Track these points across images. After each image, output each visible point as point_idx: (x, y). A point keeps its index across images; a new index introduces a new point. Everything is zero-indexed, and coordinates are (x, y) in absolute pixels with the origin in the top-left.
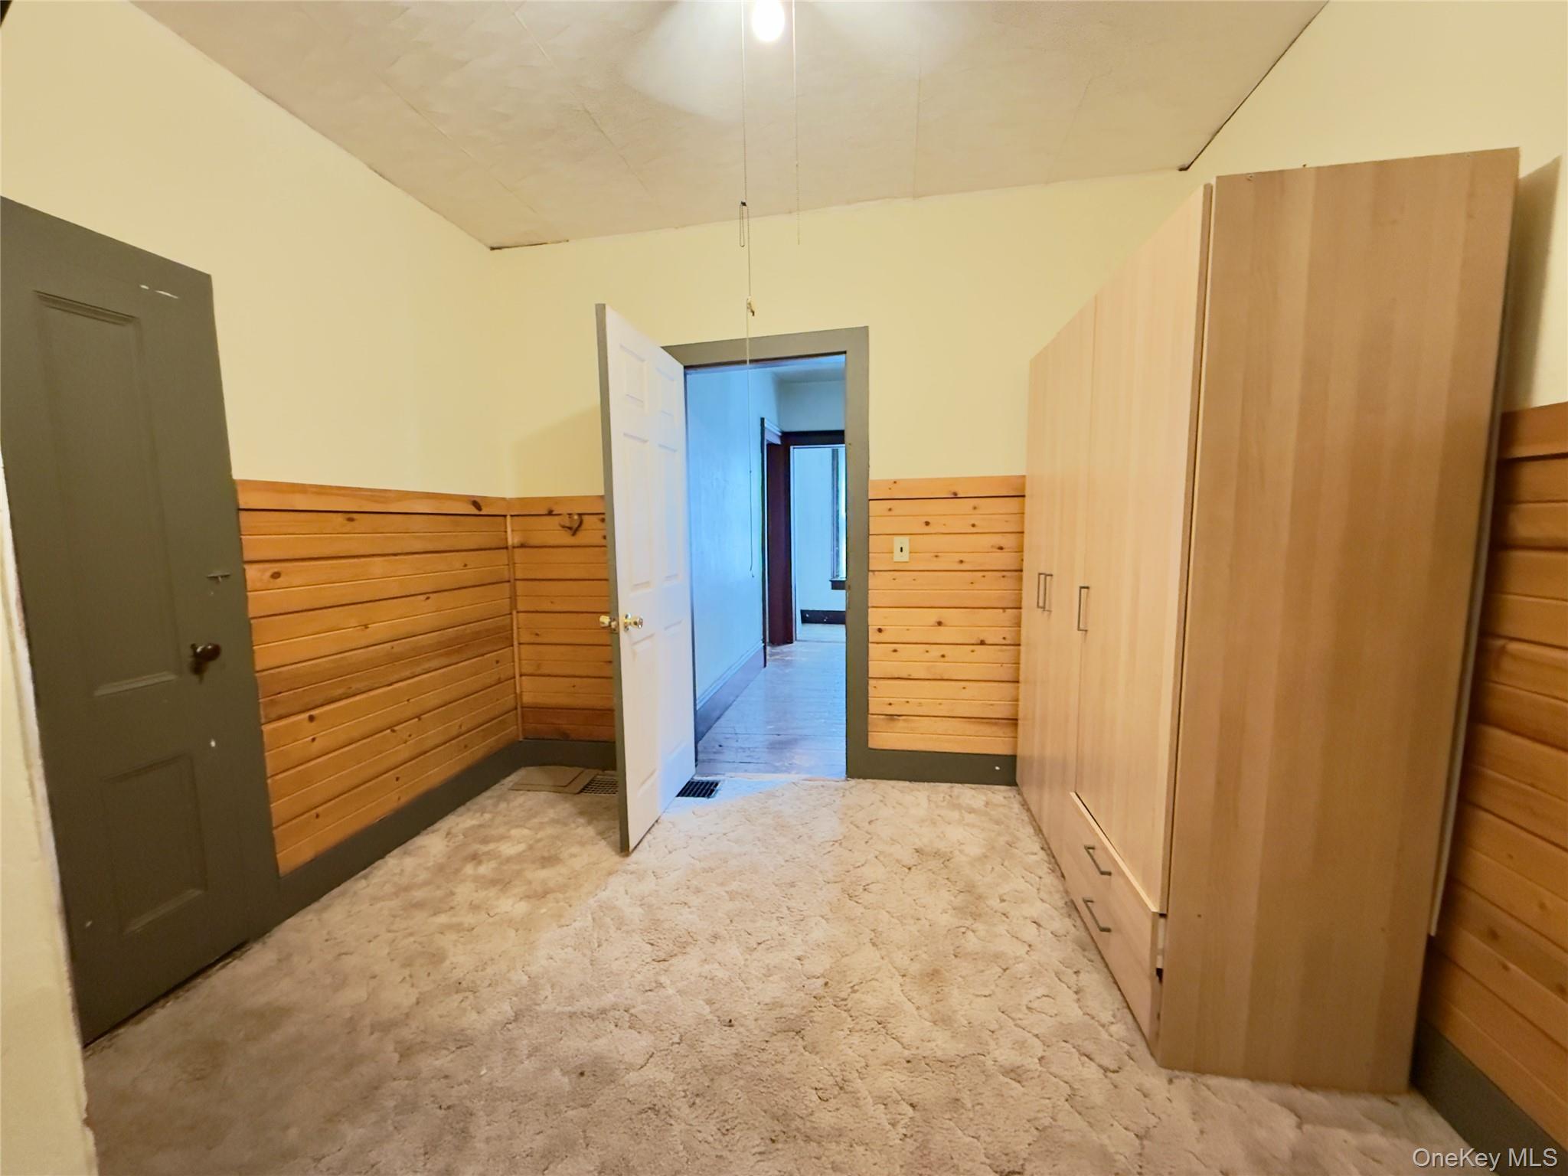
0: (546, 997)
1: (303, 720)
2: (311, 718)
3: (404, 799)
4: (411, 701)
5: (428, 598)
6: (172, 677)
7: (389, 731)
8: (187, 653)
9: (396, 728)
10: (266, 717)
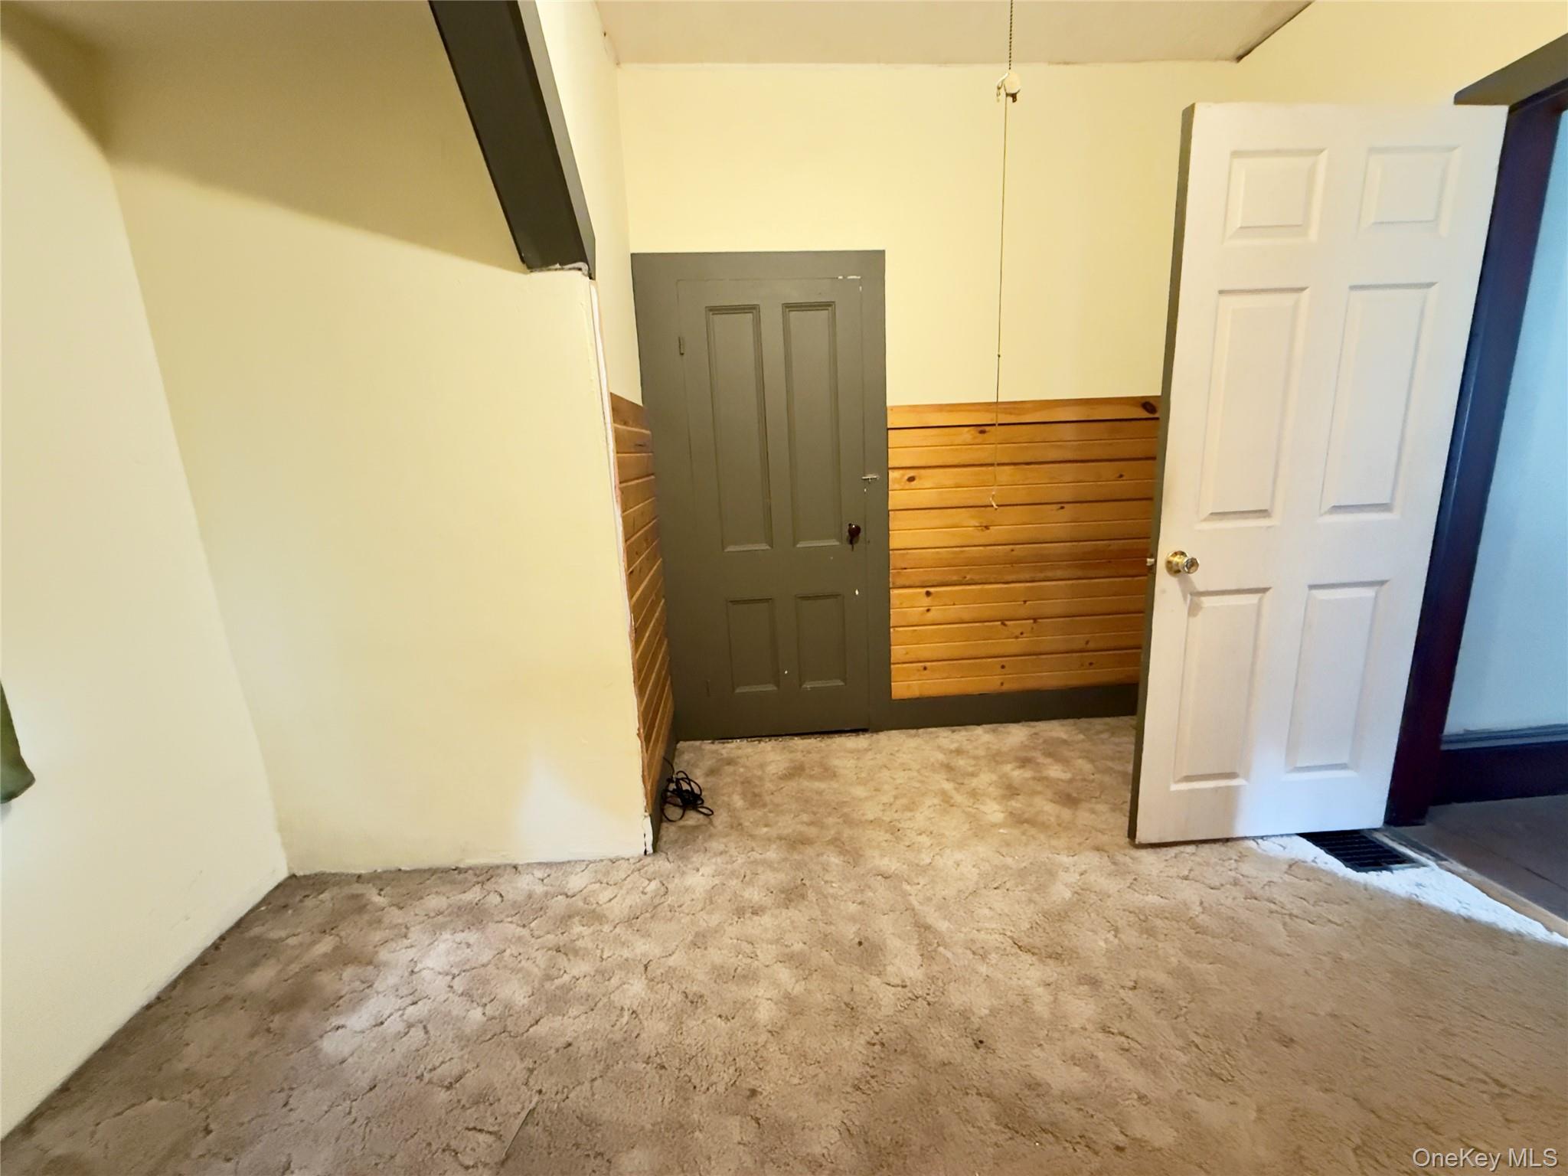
0: (918, 884)
1: (920, 593)
2: (928, 594)
3: (1006, 687)
4: (1028, 603)
5: (1062, 508)
6: (837, 543)
7: (999, 623)
8: (846, 529)
9: (1007, 623)
10: (893, 583)
